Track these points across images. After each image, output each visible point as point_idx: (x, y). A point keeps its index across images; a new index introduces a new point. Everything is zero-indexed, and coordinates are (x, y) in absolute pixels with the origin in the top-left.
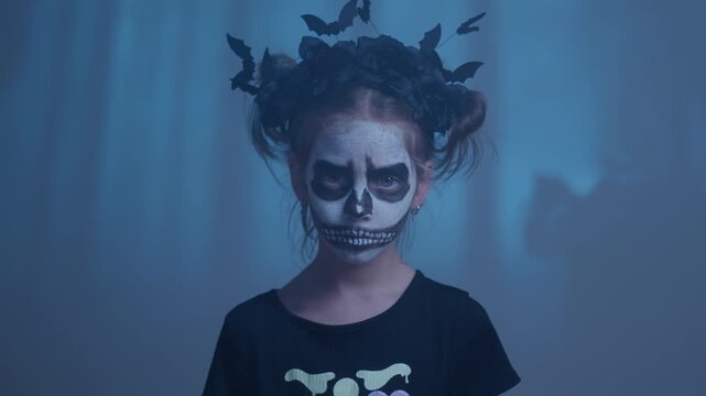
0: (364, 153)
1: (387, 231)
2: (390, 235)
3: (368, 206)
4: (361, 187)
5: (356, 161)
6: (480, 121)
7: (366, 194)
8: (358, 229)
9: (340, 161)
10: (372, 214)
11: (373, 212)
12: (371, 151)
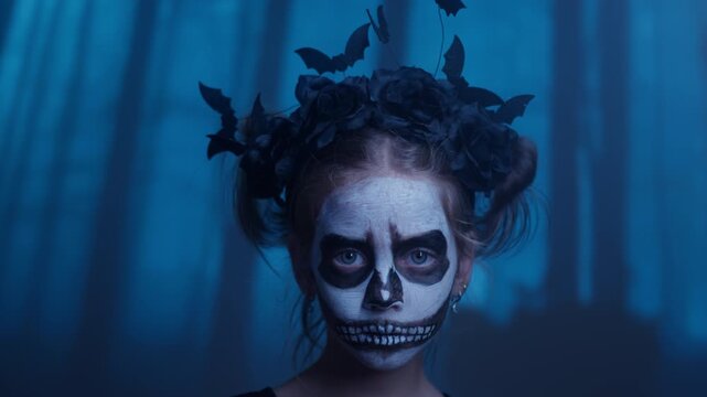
0: (386, 219)
1: (424, 324)
2: (428, 329)
3: (397, 291)
4: (385, 266)
5: (376, 231)
7: (392, 275)
8: (386, 324)
9: (355, 232)
10: (402, 301)
11: (404, 298)
12: (396, 215)
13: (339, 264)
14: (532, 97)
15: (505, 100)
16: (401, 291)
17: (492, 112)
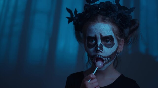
0: (99, 32)
1: (108, 57)
2: (108, 59)
4: (99, 42)
5: (97, 35)
6: (137, 27)
7: (101, 44)
8: (99, 55)
10: (103, 51)
11: (103, 50)
12: (101, 31)
13: (90, 43)
14: (135, 8)
15: (129, 9)
16: (103, 48)
17: (126, 11)
